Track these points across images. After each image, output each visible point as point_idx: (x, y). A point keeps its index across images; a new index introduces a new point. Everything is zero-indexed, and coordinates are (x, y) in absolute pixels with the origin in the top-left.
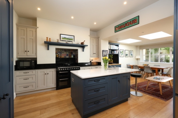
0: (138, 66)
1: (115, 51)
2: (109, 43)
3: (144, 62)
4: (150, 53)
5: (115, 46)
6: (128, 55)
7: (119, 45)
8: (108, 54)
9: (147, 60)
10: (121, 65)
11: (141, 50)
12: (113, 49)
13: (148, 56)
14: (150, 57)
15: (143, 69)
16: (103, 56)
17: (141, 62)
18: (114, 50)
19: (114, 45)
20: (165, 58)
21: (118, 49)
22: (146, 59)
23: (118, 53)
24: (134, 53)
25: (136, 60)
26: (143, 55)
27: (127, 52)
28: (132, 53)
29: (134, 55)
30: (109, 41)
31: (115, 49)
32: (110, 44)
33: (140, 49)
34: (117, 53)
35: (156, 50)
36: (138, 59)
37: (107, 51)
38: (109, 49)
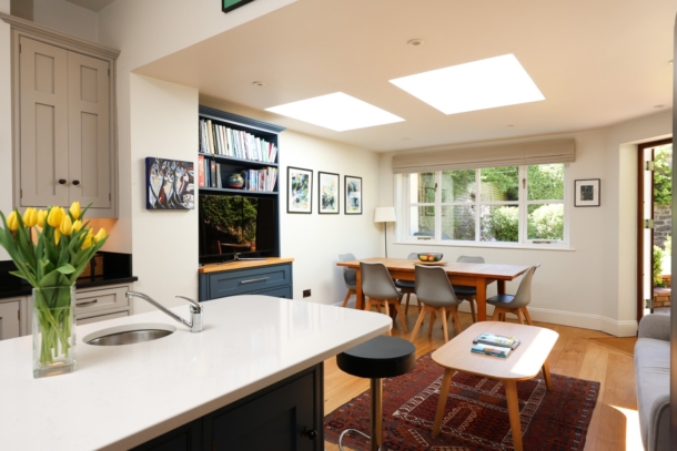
0: (387, 265)
1: (253, 173)
2: (202, 109)
3: (415, 240)
4: (438, 195)
5: (250, 137)
6: (335, 205)
7: (281, 137)
8: (195, 187)
9: (425, 231)
10: (289, 264)
11: (399, 177)
12: (241, 157)
13: (431, 209)
14: (438, 212)
15: (412, 282)
16: (148, 206)
17: (398, 241)
18: (244, 167)
19: (248, 130)
20: (490, 219)
21: (271, 161)
22: (420, 227)
23: (276, 188)
24: (367, 194)
25: (375, 231)
26: (408, 205)
27: (330, 186)
28: (358, 195)
29: (367, 205)
30: (202, 98)
31: (253, 157)
32: (214, 122)
33: (395, 172)
34: (269, 189)
35: (460, 181)
36: (384, 226)
37: (190, 165)
38: (209, 159)
